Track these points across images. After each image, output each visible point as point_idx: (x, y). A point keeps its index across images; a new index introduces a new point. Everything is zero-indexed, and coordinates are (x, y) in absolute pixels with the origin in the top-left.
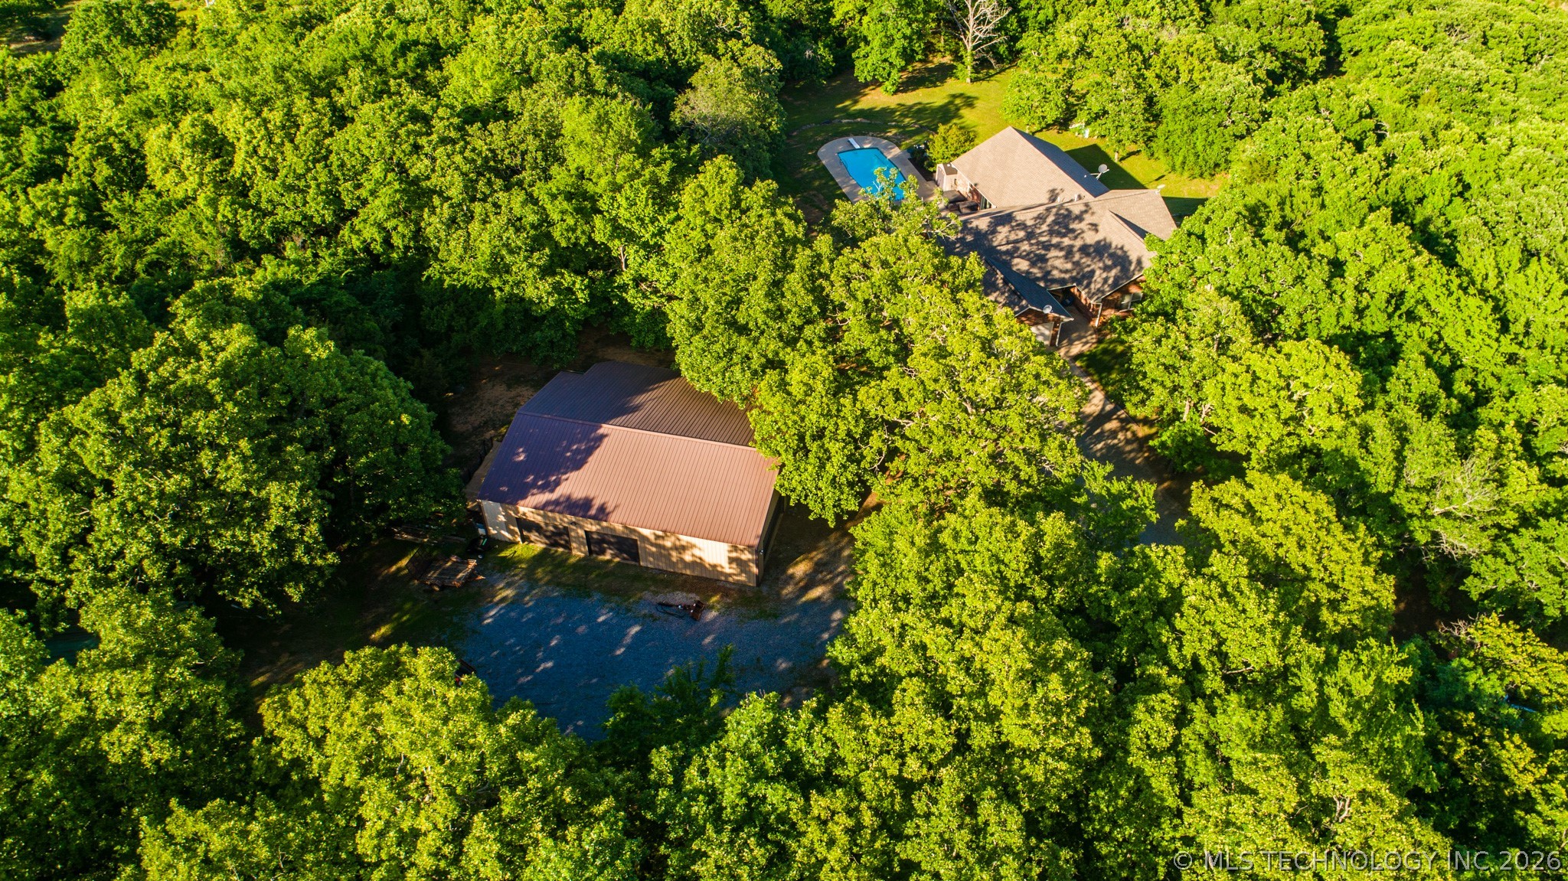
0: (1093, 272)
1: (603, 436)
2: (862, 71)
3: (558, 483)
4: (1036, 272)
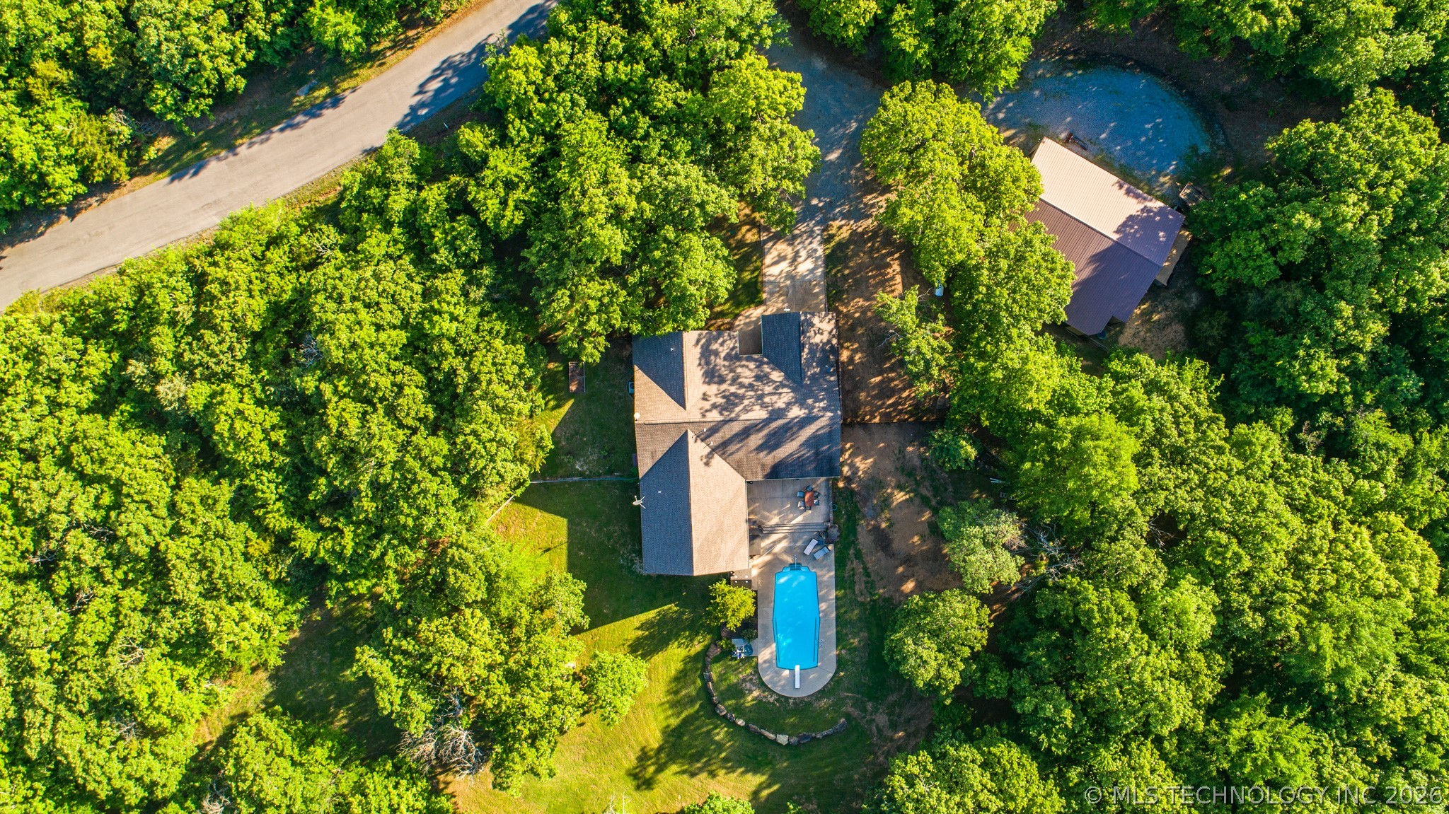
3: (1142, 211)
4: (766, 369)
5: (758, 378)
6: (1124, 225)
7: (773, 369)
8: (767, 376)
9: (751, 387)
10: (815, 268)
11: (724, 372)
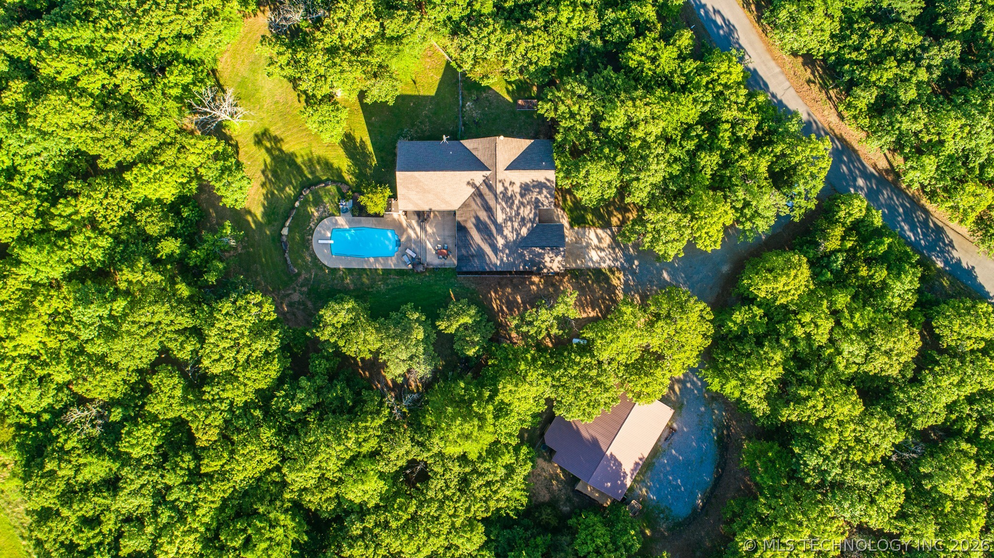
0: (536, 198)
1: (611, 454)
3: (625, 473)
4: (529, 225)
5: (523, 219)
6: (616, 460)
7: (529, 230)
8: (525, 225)
9: (518, 214)
10: (593, 262)
11: (528, 197)
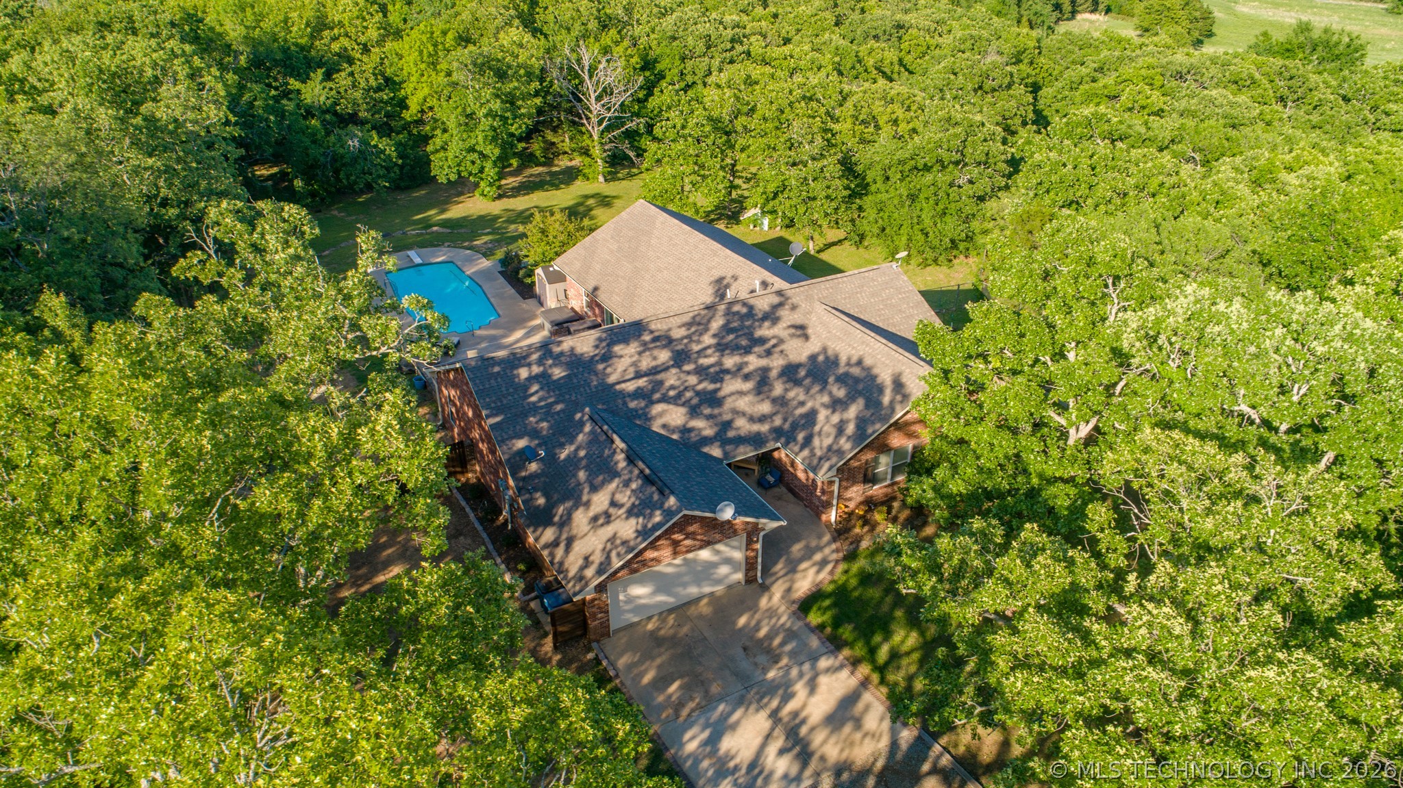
0: (812, 414)
2: (442, 169)
4: (703, 426)
5: (713, 399)
7: (685, 430)
8: (694, 412)
9: (719, 375)
10: (713, 741)
11: (796, 394)
